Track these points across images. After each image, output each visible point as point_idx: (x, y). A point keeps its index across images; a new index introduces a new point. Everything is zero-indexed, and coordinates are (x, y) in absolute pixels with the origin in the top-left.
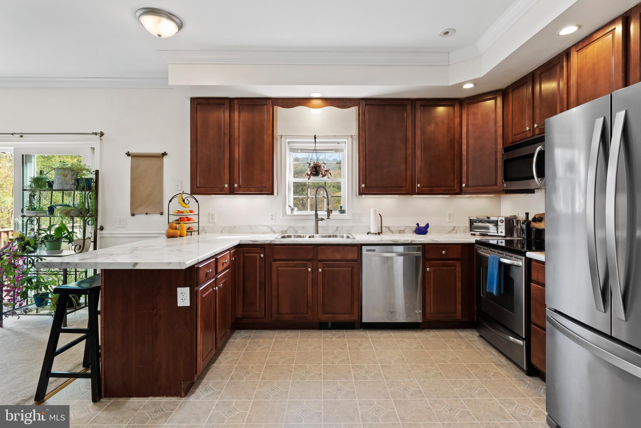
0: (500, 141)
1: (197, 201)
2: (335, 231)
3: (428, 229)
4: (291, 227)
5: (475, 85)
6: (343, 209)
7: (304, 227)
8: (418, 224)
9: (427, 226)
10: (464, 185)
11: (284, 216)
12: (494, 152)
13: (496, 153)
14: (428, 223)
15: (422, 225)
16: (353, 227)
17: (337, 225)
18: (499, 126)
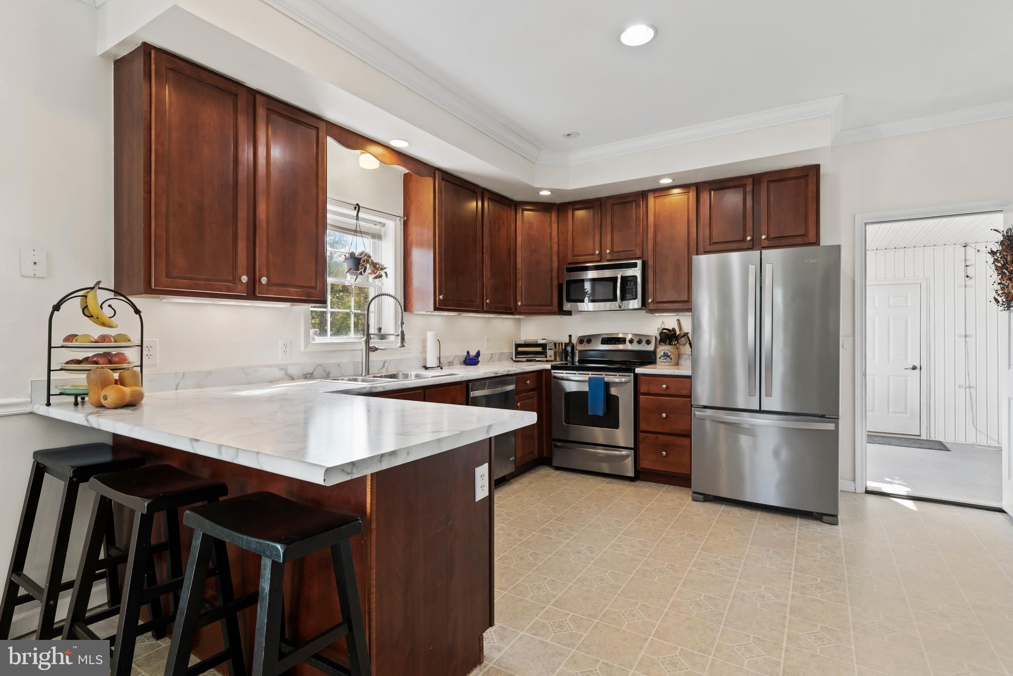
0: (555, 259)
1: (137, 312)
2: (382, 368)
3: (480, 359)
4: (320, 365)
5: (552, 193)
6: (383, 332)
7: (339, 365)
8: (468, 353)
9: (478, 354)
10: (519, 303)
11: (307, 346)
12: (549, 269)
13: (551, 270)
14: (479, 351)
15: (473, 353)
16: (402, 359)
17: (384, 359)
18: (555, 243)
